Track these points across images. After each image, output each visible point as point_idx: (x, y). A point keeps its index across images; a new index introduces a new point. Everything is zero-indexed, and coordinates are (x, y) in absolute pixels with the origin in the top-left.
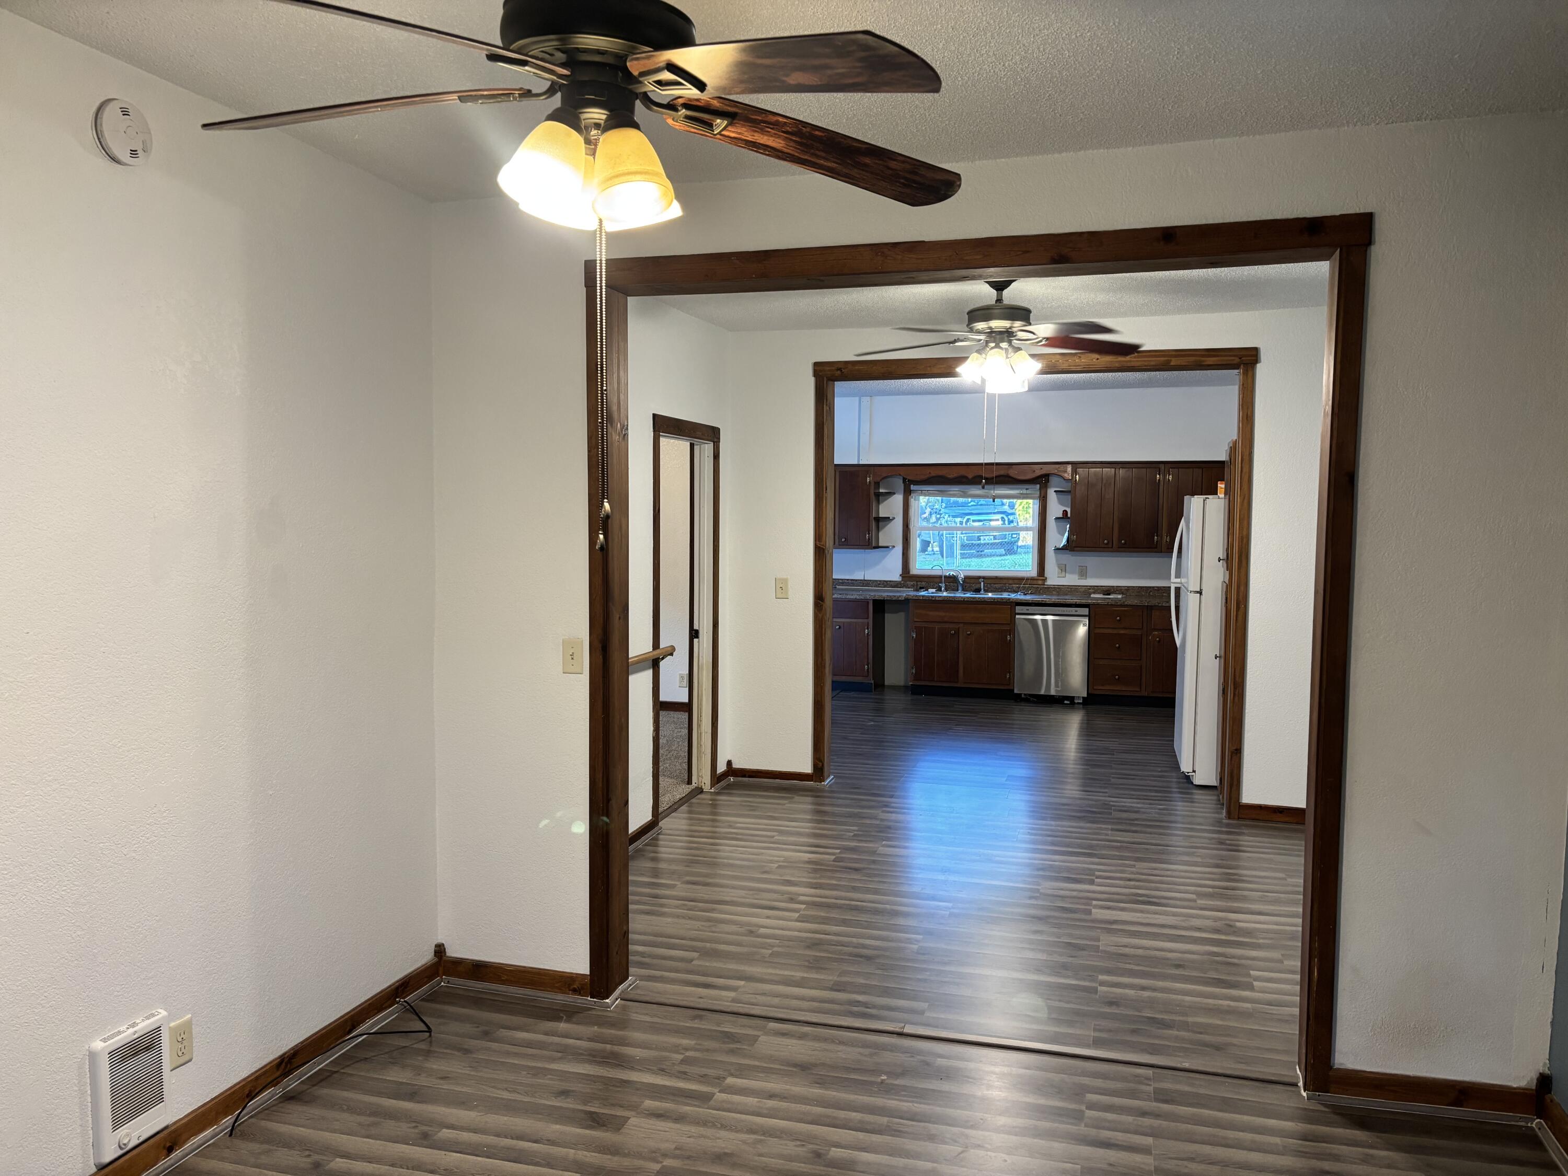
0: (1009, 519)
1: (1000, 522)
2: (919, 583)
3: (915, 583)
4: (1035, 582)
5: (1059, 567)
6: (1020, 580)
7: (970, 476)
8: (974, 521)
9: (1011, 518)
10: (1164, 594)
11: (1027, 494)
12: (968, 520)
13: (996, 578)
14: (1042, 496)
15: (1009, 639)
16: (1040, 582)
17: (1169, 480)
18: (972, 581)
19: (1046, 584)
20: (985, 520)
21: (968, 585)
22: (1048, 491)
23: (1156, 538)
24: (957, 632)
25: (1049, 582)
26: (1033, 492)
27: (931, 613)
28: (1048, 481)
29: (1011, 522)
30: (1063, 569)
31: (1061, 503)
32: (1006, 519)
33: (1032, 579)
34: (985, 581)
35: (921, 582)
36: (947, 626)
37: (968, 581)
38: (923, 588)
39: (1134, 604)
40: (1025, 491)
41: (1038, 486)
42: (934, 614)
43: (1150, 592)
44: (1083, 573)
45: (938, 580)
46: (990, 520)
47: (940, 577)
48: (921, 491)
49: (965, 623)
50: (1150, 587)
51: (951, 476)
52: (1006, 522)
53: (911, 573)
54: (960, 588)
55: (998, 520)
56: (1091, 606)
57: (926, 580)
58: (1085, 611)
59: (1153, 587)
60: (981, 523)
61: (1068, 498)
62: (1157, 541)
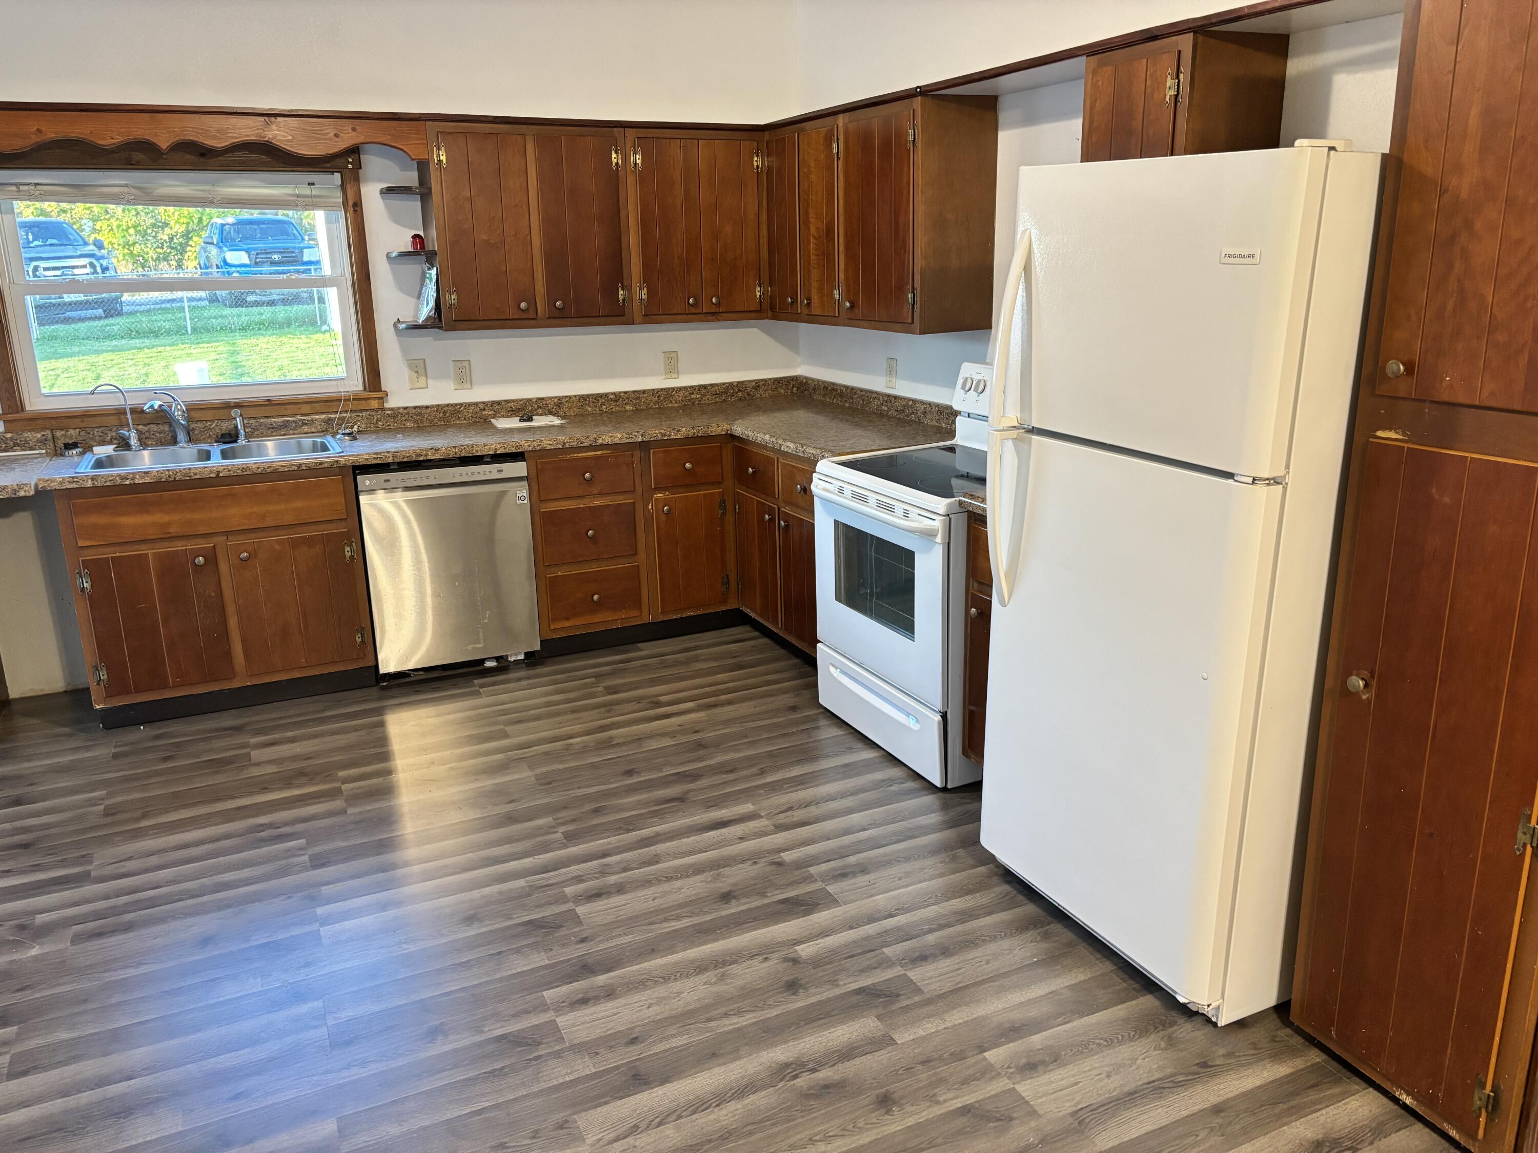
0: (101, 265)
1: (88, 270)
2: (59, 434)
3: (48, 433)
4: (363, 405)
5: (410, 367)
6: (329, 403)
7: (164, 143)
8: (46, 269)
9: (104, 263)
10: (628, 408)
11: (311, 196)
12: (36, 269)
13: (270, 403)
14: (351, 203)
15: (348, 554)
16: (374, 404)
17: (635, 164)
18: (209, 415)
19: (386, 405)
20: (63, 268)
21: (200, 425)
22: (364, 190)
23: (621, 292)
24: (212, 558)
25: (394, 402)
26: (323, 193)
27: (127, 520)
28: (358, 166)
29: (105, 269)
30: (419, 369)
31: (396, 218)
32: (98, 265)
33: (357, 399)
34: (244, 410)
35: (66, 429)
36: (179, 546)
37: (196, 415)
38: (74, 445)
39: (616, 441)
40: (306, 191)
41: (337, 176)
42: (131, 522)
43: (603, 404)
44: (464, 376)
45: (113, 420)
46: (73, 267)
47: (120, 412)
48: (17, 185)
49: (227, 533)
50: (600, 396)
51: (106, 142)
52: (99, 269)
53: (28, 407)
54: (181, 436)
55: (85, 266)
56: (526, 455)
57: (77, 422)
58: (519, 469)
59: (606, 395)
60: (58, 272)
61: (414, 205)
62: (624, 300)
